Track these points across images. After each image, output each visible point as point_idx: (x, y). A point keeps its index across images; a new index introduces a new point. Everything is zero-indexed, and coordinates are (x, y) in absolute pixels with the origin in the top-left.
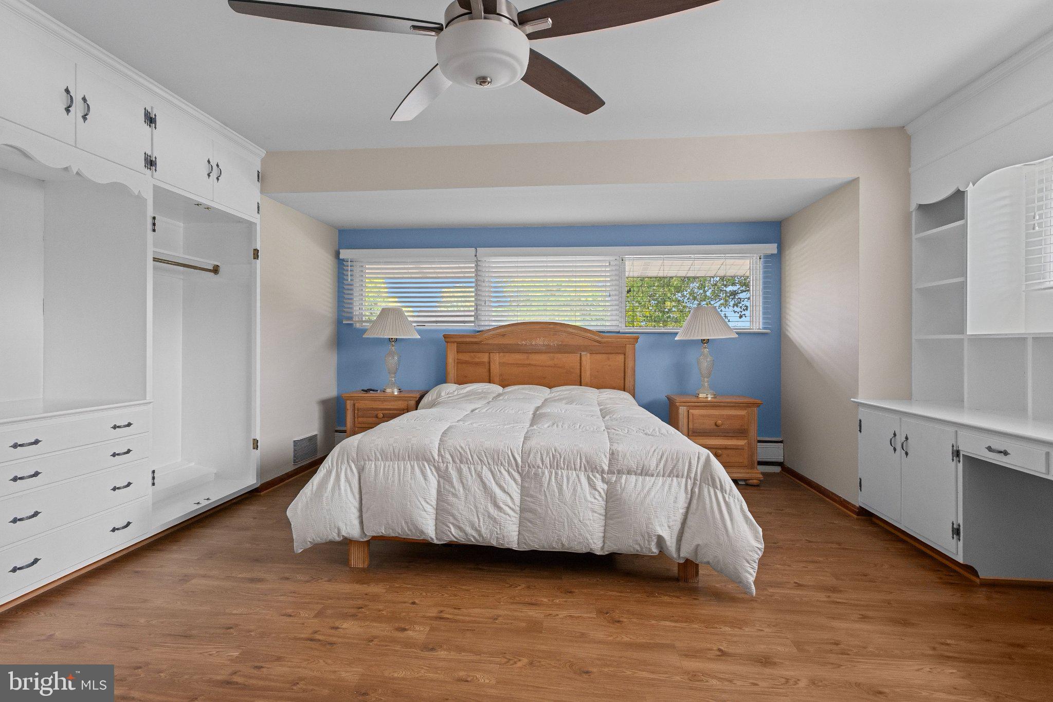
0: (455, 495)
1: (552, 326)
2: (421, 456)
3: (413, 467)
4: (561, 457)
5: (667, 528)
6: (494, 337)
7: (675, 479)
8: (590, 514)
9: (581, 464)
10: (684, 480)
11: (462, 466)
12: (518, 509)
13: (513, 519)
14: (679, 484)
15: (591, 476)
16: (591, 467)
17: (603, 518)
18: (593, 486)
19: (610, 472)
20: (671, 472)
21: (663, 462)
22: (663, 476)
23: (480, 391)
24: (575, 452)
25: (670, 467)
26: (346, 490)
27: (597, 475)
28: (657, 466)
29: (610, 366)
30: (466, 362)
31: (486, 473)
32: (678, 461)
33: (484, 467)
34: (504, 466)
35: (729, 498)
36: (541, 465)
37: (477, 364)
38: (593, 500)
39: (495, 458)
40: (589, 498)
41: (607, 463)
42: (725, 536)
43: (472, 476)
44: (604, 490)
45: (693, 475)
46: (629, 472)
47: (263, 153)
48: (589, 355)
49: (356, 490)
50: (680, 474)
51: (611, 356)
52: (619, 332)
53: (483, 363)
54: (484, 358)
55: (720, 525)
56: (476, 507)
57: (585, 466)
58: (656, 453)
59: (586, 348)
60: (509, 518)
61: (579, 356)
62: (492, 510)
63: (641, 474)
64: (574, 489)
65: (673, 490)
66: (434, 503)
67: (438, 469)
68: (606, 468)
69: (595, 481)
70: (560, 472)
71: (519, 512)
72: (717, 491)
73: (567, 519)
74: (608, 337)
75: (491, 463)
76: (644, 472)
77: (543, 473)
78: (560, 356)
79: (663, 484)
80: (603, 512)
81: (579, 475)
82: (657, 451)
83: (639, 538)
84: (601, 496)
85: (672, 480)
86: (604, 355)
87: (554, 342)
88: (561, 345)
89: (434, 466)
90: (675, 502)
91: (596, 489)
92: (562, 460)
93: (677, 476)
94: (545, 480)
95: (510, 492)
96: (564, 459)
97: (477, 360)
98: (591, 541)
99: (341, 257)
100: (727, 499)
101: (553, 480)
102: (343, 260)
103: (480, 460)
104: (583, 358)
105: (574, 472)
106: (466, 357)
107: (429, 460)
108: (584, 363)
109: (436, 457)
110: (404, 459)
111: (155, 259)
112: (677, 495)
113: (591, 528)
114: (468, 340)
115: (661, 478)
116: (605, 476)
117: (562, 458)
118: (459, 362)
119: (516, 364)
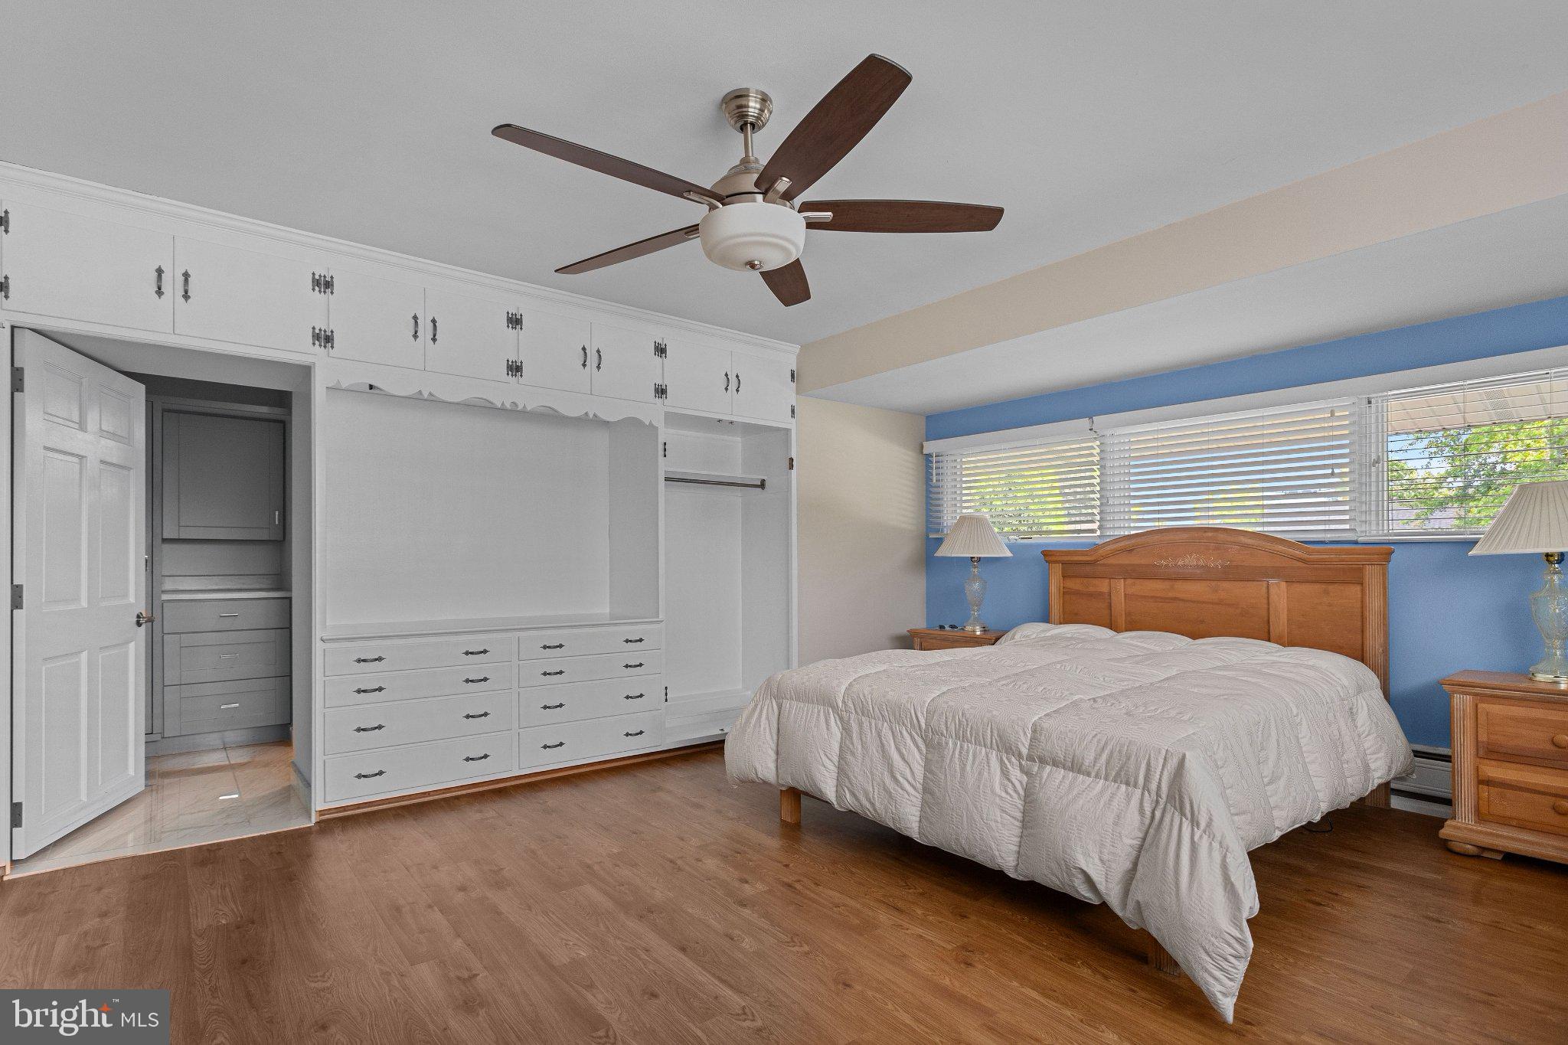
0: (853, 754)
1: (1210, 534)
2: (826, 700)
3: (819, 712)
4: (967, 724)
5: (1097, 861)
6: (1115, 553)
7: (1123, 787)
8: (998, 813)
9: (991, 738)
10: (1138, 792)
11: (864, 719)
12: (919, 787)
13: (914, 799)
14: (1128, 797)
15: (1004, 759)
16: (1007, 747)
17: (1018, 824)
18: (1005, 773)
19: (1030, 758)
20: (1118, 774)
21: (1104, 756)
22: (1106, 779)
23: (1069, 636)
24: (985, 720)
25: (1116, 765)
26: (765, 729)
27: (1013, 759)
28: (1096, 760)
29: (1330, 605)
30: (1077, 593)
31: (886, 730)
32: (1128, 759)
33: (885, 724)
34: (906, 726)
35: (1201, 837)
36: (945, 732)
37: (1091, 595)
38: (1004, 794)
39: (896, 715)
40: (998, 790)
41: (1027, 744)
42: (1174, 897)
43: (872, 734)
44: (1021, 782)
45: (1153, 786)
46: (1055, 763)
47: (797, 348)
48: (1283, 585)
49: (774, 731)
50: (1132, 780)
51: (1331, 587)
52: (1356, 543)
53: (1101, 594)
54: (1103, 586)
55: (1170, 877)
56: (872, 773)
57: (996, 741)
58: (1096, 740)
59: (1276, 573)
60: (907, 796)
61: (1265, 586)
62: (888, 781)
63: (1072, 769)
64: (980, 773)
65: (1115, 803)
66: (836, 759)
67: (841, 719)
68: (1025, 751)
69: (1009, 766)
70: (966, 745)
71: (921, 791)
72: (1184, 819)
73: (967, 813)
74: (1319, 552)
75: (893, 720)
76: (1075, 766)
77: (947, 743)
78: (1226, 585)
79: (1102, 792)
80: (1019, 815)
81: (990, 755)
82: (1098, 737)
83: (1054, 866)
84: (1016, 791)
85: (1118, 788)
86: (1317, 586)
87: (1215, 562)
88: (1228, 567)
89: (838, 715)
90: (1116, 824)
91: (1009, 780)
92: (969, 730)
93: (1127, 784)
94: (948, 753)
95: (910, 760)
96: (972, 728)
97: (1091, 589)
98: (997, 853)
99: (925, 451)
100: (1196, 838)
101: (957, 756)
102: (930, 455)
103: (883, 716)
104: (1273, 591)
105: (984, 749)
106: (1074, 584)
107: (835, 708)
108: (1274, 597)
109: (840, 704)
110: (813, 703)
111: (667, 479)
112: (1120, 813)
113: (997, 834)
114: (1076, 558)
115: (1102, 781)
116: (1023, 763)
117: (969, 727)
118: (1066, 593)
119: (1152, 597)
